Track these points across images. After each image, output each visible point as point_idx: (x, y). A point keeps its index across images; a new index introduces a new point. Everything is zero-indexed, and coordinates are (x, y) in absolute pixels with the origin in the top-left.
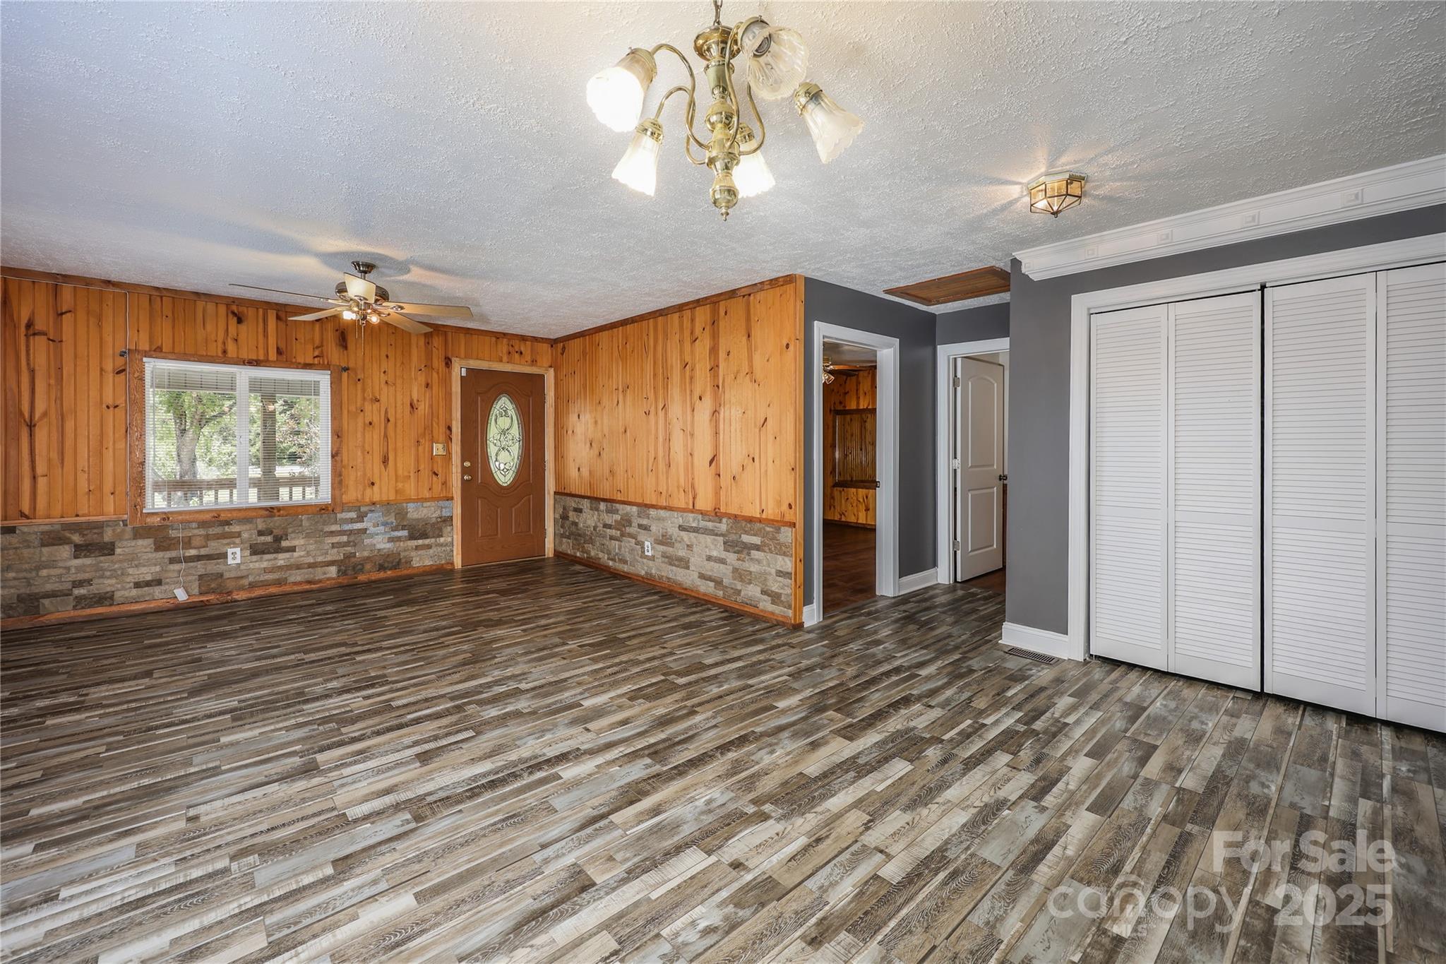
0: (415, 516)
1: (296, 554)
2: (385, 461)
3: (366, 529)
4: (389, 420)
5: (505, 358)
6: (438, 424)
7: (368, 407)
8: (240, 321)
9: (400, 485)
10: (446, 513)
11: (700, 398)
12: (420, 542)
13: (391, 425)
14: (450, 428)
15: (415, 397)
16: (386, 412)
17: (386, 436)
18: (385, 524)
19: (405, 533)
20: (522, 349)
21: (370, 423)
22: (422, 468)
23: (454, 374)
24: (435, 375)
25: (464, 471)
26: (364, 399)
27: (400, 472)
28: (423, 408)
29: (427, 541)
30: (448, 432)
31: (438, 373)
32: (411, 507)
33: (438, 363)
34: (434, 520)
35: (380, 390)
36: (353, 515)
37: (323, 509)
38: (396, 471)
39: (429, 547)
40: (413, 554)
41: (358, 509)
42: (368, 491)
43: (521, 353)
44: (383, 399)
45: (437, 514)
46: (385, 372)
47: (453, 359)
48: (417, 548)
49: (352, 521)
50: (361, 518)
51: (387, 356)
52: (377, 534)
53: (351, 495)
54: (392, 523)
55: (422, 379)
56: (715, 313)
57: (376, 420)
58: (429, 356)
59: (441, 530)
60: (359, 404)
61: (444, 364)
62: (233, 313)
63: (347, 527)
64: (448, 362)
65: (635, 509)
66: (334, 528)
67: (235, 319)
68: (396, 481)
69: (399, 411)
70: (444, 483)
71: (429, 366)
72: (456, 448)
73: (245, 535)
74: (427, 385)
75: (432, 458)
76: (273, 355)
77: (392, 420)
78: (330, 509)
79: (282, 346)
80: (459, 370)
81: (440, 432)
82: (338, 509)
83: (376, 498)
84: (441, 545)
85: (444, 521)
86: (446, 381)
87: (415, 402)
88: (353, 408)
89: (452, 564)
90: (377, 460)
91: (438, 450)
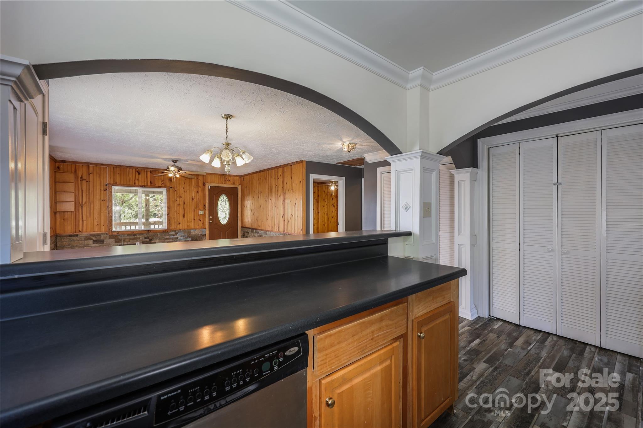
0: (193, 234)
2: (184, 216)
3: (178, 238)
4: (185, 203)
5: (224, 183)
6: (201, 204)
7: (178, 199)
8: (139, 174)
9: (188, 224)
10: (204, 233)
11: (280, 197)
13: (185, 205)
14: (205, 206)
15: (193, 195)
16: (184, 201)
17: (184, 208)
18: (184, 236)
19: (190, 239)
20: (230, 179)
21: (179, 204)
22: (196, 218)
23: (206, 188)
24: (200, 188)
25: (209, 219)
26: (177, 197)
27: (189, 220)
28: (196, 199)
30: (204, 207)
31: (201, 188)
32: (192, 231)
33: (201, 184)
34: (199, 235)
35: (182, 193)
36: (174, 233)
37: (164, 231)
38: (187, 219)
41: (175, 231)
42: (178, 226)
43: (229, 181)
44: (183, 196)
45: (201, 233)
46: (183, 188)
47: (206, 183)
49: (173, 235)
50: (176, 234)
51: (184, 183)
52: (181, 239)
53: (173, 227)
54: (186, 236)
55: (196, 190)
56: (283, 170)
57: (181, 203)
58: (198, 183)
59: (202, 238)
60: (175, 199)
61: (203, 185)
62: (137, 172)
63: (171, 237)
64: (204, 184)
65: (263, 231)
66: (168, 237)
67: (138, 173)
68: (187, 222)
69: (188, 200)
70: (203, 223)
71: (198, 186)
72: (207, 212)
73: (141, 239)
74: (197, 192)
75: (199, 215)
76: (149, 184)
77: (186, 203)
78: (167, 231)
79: (152, 181)
80: (208, 186)
81: (201, 206)
82: (169, 231)
83: (181, 228)
85: (203, 236)
86: (204, 191)
87: (193, 197)
88: (173, 200)
90: (181, 216)
91: (201, 213)
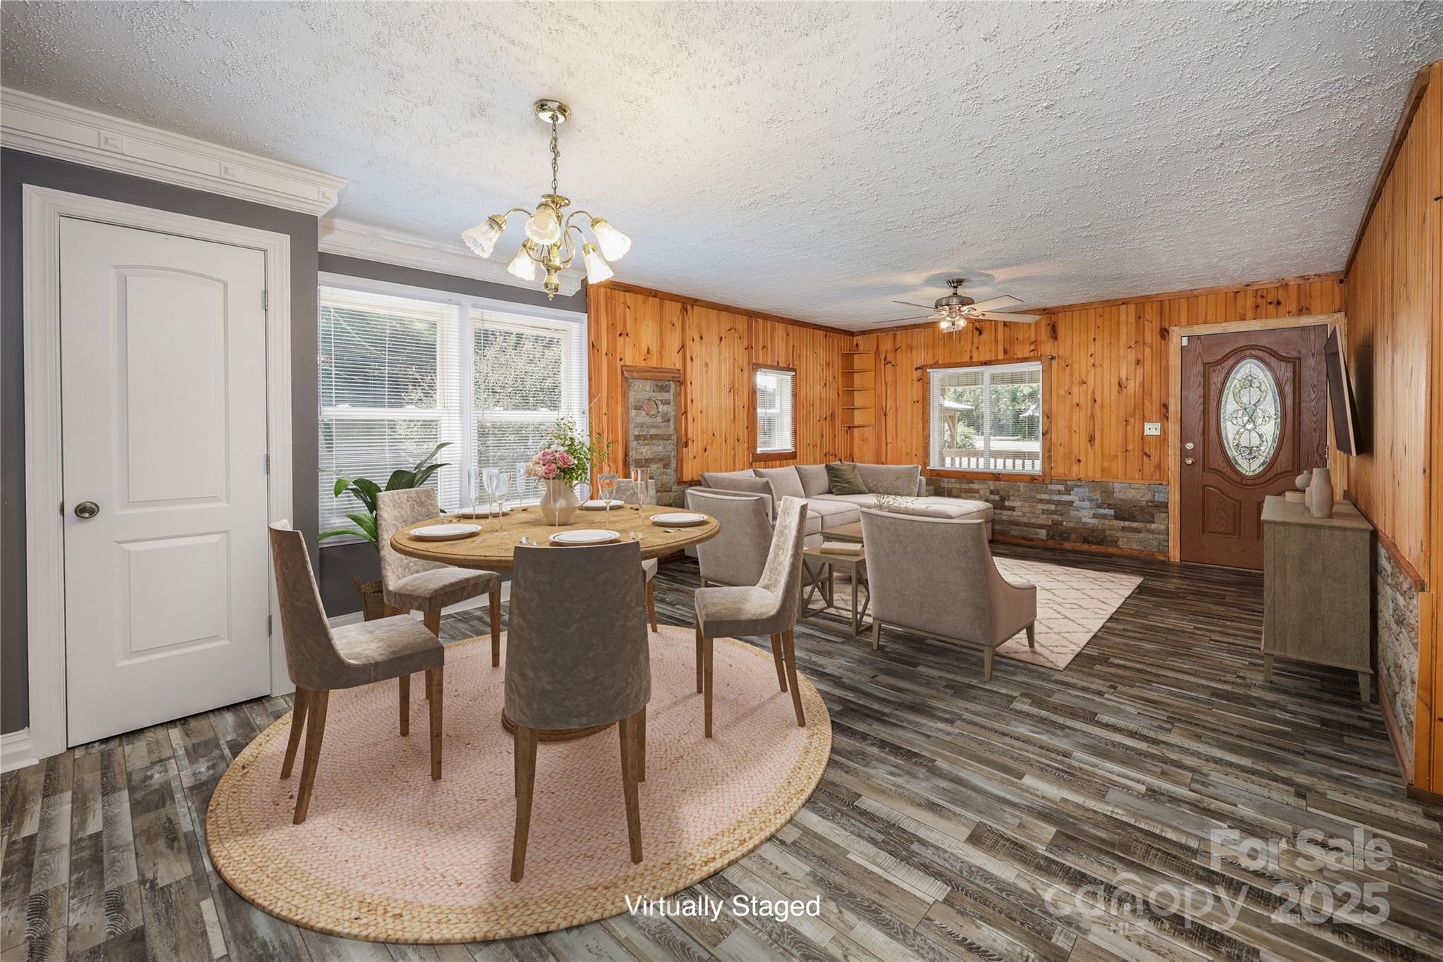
0: (1125, 496)
1: (1015, 513)
2: (1092, 439)
3: (1073, 502)
4: (1095, 401)
5: (1250, 314)
6: (1151, 402)
7: (1075, 390)
8: (980, 333)
9: (1106, 464)
10: (1159, 498)
12: (1127, 524)
13: (1097, 406)
14: (1166, 406)
15: (1124, 376)
16: (1093, 393)
17: (1092, 416)
18: (1091, 500)
19: (1111, 512)
20: (1281, 296)
21: (1078, 405)
22: (1130, 447)
23: (1170, 345)
24: (1147, 350)
25: (1185, 452)
26: (1072, 382)
27: (1106, 451)
28: (1133, 387)
29: (1135, 525)
30: (1163, 410)
31: (1151, 348)
32: (1118, 487)
33: (1151, 335)
34: (1144, 504)
35: (1087, 372)
36: (1061, 487)
37: (1033, 479)
38: (1102, 448)
39: (1138, 531)
40: (1120, 534)
41: (1064, 482)
42: (1075, 467)
43: (1279, 303)
44: (1091, 381)
45: (1148, 497)
46: (1091, 355)
47: (1171, 329)
48: (1123, 529)
49: (1059, 493)
50: (1068, 491)
51: (1094, 340)
52: (1083, 508)
53: (1059, 469)
54: (1098, 500)
55: (1132, 356)
57: (1082, 401)
58: (1140, 330)
59: (1152, 515)
60: (1067, 387)
61: (1159, 337)
62: (977, 329)
63: (1056, 498)
64: (1164, 333)
66: (1044, 496)
67: (978, 333)
68: (1103, 460)
69: (1107, 390)
70: (1159, 466)
71: (1140, 342)
72: (1174, 427)
73: (982, 492)
74: (1138, 362)
75: (1143, 437)
76: (1001, 356)
77: (1099, 400)
78: (1041, 479)
79: (1007, 346)
80: (1179, 337)
81: (1153, 407)
82: (1047, 481)
83: (1082, 475)
84: (1153, 532)
85: (1158, 506)
86: (1162, 356)
87: (1124, 379)
88: (1062, 392)
89: (1166, 553)
90: (1084, 439)
91: (1152, 429)
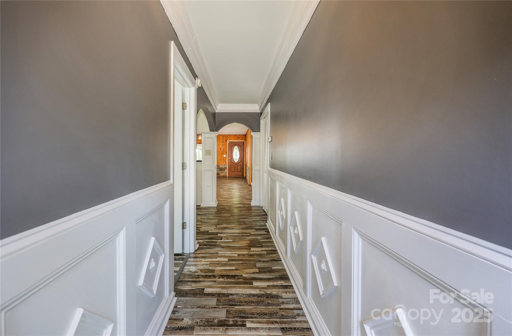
0: (221, 167)
5: (236, 139)
9: (218, 162)
10: (226, 167)
12: (221, 171)
14: (226, 152)
15: (221, 147)
19: (219, 169)
20: (240, 137)
22: (222, 159)
23: (227, 143)
24: (224, 143)
25: (229, 160)
27: (218, 159)
28: (222, 149)
29: (222, 171)
32: (220, 165)
33: (224, 141)
39: (223, 172)
40: (220, 173)
45: (224, 167)
47: (227, 140)
48: (221, 172)
55: (222, 144)
58: (223, 140)
59: (225, 170)
64: (226, 141)
69: (218, 149)
70: (225, 162)
72: (227, 156)
74: (223, 145)
75: (223, 157)
80: (228, 142)
81: (225, 153)
84: (225, 172)
85: (225, 168)
86: (226, 144)
89: (226, 175)
91: (225, 156)
